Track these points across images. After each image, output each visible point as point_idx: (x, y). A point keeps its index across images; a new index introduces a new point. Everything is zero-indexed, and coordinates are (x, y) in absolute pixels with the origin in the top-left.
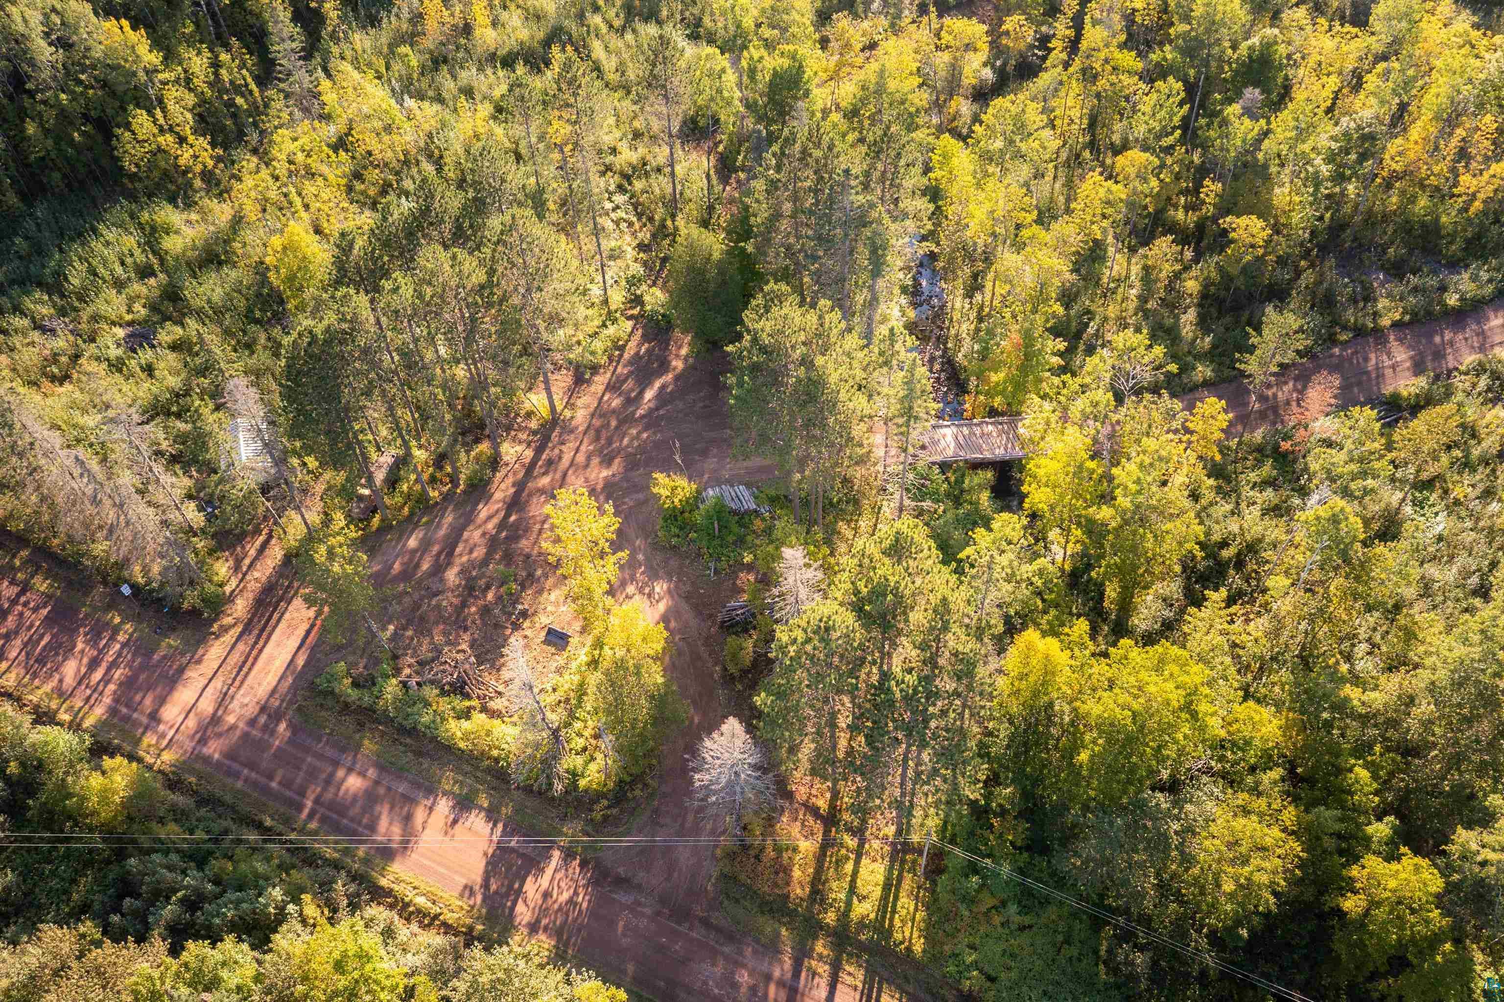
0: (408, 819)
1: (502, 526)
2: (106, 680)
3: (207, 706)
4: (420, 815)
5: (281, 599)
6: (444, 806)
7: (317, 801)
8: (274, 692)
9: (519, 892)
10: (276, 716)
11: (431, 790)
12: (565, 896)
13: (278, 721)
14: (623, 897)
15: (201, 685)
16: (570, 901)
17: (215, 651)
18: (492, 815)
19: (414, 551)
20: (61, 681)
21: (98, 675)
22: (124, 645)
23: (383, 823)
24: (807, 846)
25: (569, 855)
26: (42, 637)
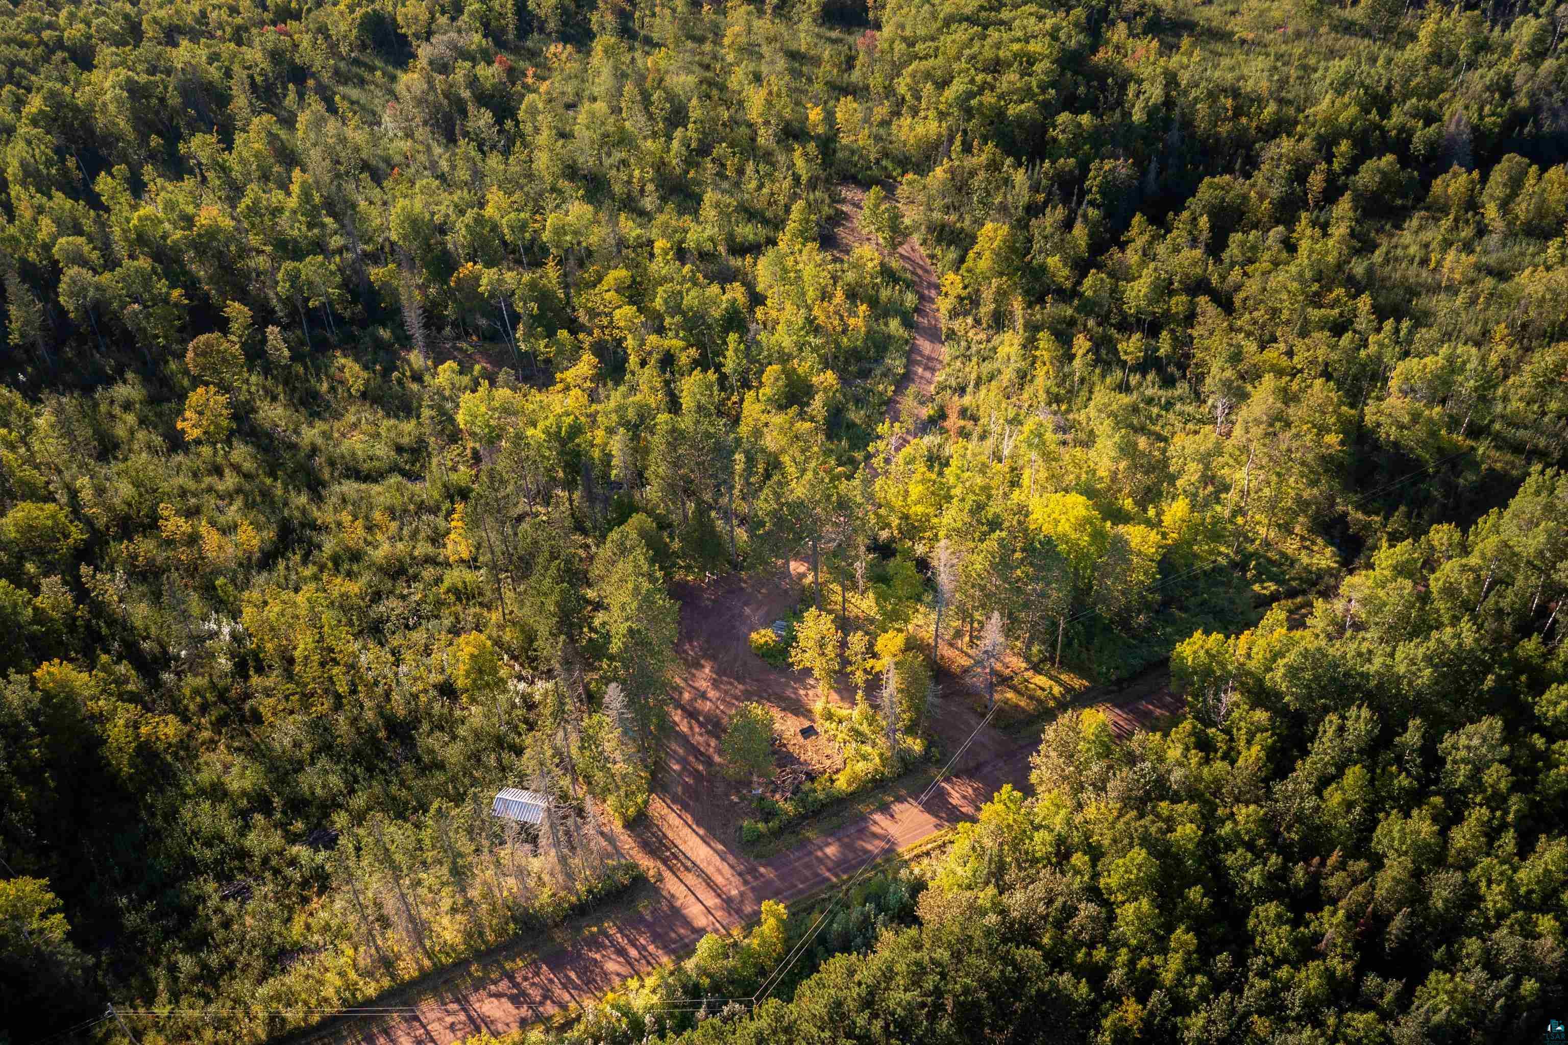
0: (875, 836)
1: (701, 725)
2: (641, 949)
3: (711, 901)
4: (875, 829)
5: (661, 842)
6: (877, 817)
7: (829, 870)
8: (732, 867)
9: (954, 807)
10: (753, 871)
11: (864, 818)
12: (970, 790)
13: (756, 870)
14: (987, 769)
15: (693, 899)
16: (974, 790)
17: (672, 885)
18: (900, 799)
19: (684, 768)
20: (618, 975)
21: (633, 953)
22: (620, 930)
23: (869, 847)
24: (1010, 695)
25: (947, 780)
26: (568, 977)
